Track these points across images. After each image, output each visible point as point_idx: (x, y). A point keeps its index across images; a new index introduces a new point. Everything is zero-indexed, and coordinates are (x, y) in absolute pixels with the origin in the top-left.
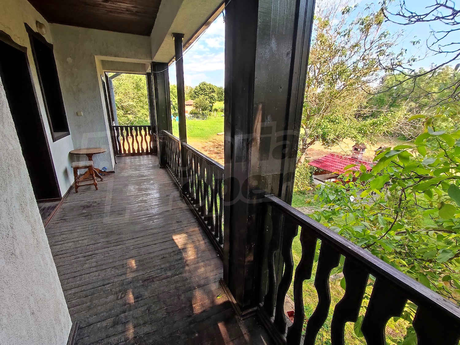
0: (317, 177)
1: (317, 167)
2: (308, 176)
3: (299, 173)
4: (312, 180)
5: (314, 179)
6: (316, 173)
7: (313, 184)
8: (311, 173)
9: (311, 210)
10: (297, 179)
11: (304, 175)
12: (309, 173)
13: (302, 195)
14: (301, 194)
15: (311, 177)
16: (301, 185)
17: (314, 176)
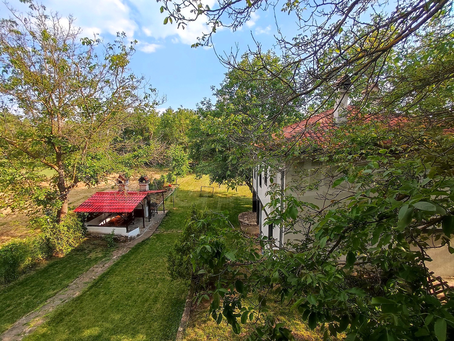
0: (89, 223)
1: (88, 213)
2: (79, 226)
3: (66, 228)
4: (85, 229)
5: (88, 227)
6: (89, 219)
7: (89, 233)
8: (81, 221)
9: (104, 266)
10: (67, 235)
11: (73, 227)
12: (79, 223)
13: (81, 253)
14: (78, 253)
15: (83, 226)
16: (74, 241)
17: (86, 224)
